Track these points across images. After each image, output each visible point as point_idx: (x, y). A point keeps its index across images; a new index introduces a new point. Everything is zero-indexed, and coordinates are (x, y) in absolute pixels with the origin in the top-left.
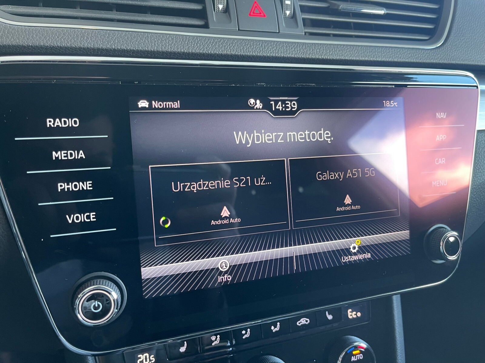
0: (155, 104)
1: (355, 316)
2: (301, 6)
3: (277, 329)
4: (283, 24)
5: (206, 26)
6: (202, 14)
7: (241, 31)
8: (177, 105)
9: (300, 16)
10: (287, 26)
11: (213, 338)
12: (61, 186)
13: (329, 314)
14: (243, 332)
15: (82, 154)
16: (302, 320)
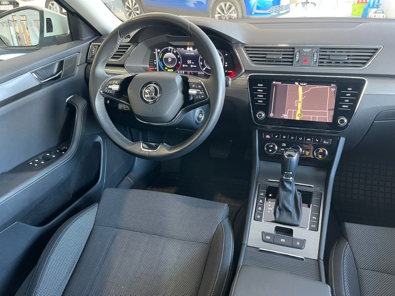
0: (276, 83)
1: (326, 143)
2: (319, 58)
3: (301, 139)
5: (292, 65)
6: (292, 62)
7: (300, 66)
8: (280, 83)
9: (318, 61)
11: (284, 136)
12: (258, 96)
13: (317, 140)
14: (292, 137)
15: (262, 91)
16: (308, 139)
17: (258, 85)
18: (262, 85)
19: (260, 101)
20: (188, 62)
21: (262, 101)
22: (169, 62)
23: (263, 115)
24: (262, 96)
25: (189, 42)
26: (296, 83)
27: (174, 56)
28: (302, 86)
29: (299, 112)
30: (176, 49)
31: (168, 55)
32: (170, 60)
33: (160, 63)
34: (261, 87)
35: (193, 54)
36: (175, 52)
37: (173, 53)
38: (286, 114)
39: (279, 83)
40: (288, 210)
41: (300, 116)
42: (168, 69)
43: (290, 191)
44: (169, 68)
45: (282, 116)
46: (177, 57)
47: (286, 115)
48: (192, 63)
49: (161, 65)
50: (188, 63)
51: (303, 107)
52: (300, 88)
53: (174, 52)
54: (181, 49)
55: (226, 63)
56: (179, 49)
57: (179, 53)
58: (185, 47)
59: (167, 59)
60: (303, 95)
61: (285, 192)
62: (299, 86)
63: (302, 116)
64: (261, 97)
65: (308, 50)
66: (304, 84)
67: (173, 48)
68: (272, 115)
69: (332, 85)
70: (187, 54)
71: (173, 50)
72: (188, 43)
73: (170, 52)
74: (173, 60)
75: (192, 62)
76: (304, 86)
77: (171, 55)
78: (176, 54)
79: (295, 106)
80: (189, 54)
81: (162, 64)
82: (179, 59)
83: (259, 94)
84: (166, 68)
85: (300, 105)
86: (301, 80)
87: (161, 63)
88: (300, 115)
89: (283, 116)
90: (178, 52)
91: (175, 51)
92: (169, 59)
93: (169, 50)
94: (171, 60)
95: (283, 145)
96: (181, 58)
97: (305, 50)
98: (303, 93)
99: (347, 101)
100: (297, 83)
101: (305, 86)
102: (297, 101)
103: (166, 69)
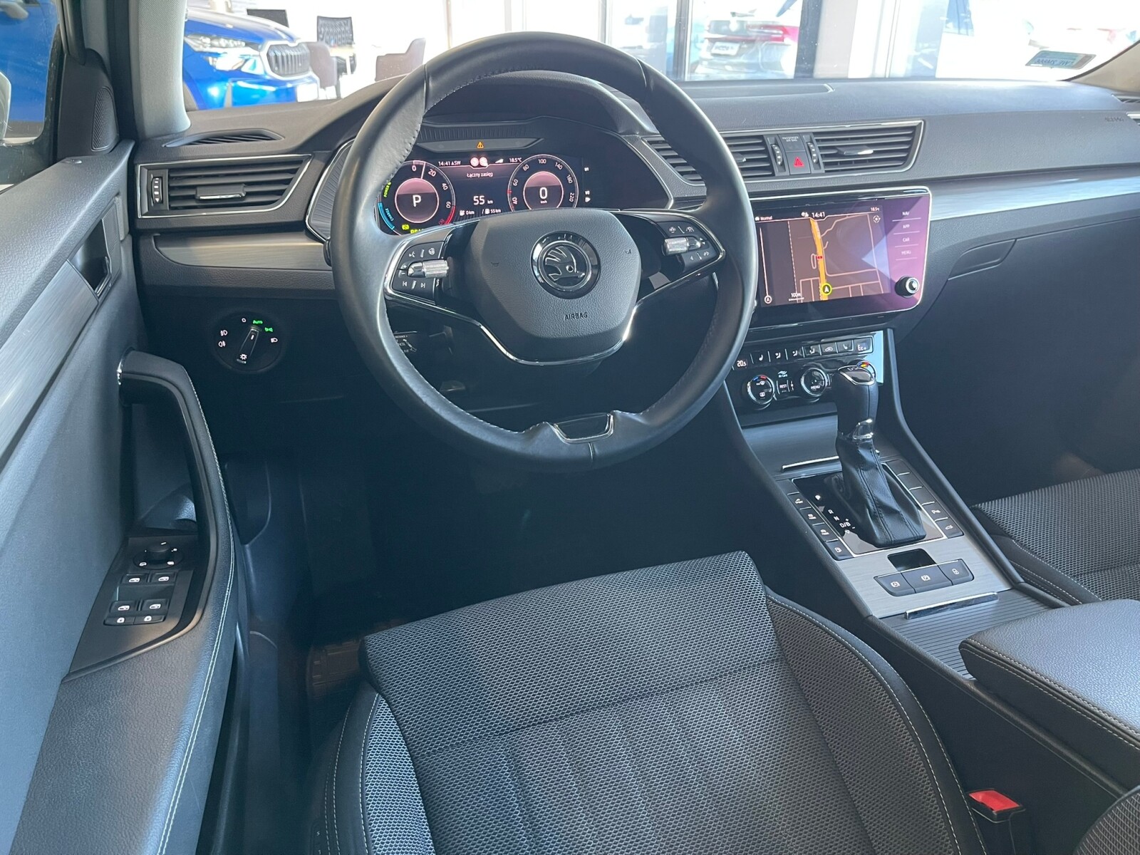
0: (762, 219)
2: (821, 155)
4: (812, 169)
5: (773, 175)
6: (771, 168)
7: (791, 176)
8: (771, 218)
9: (821, 162)
10: (815, 169)
11: (777, 354)
20: (475, 200)
22: (415, 205)
25: (482, 140)
26: (803, 214)
27: (430, 188)
28: (816, 218)
29: (823, 283)
30: (438, 165)
31: (408, 185)
32: (417, 199)
33: (385, 211)
35: (491, 175)
36: (432, 172)
37: (427, 177)
38: (799, 292)
39: (767, 218)
40: (890, 511)
41: (827, 290)
42: (411, 228)
43: (873, 466)
44: (413, 226)
45: (791, 297)
46: (439, 188)
47: (799, 295)
48: (486, 202)
49: (389, 219)
50: (475, 204)
51: (829, 269)
52: (815, 225)
53: (429, 173)
54: (453, 164)
55: (587, 193)
56: (447, 164)
57: (446, 177)
58: (465, 157)
59: (406, 199)
60: (824, 240)
61: (865, 473)
62: (811, 219)
63: (831, 289)
65: (795, 139)
66: (819, 213)
67: (425, 162)
68: (768, 300)
69: (873, 209)
70: (471, 176)
71: (428, 169)
72: (480, 144)
73: (417, 174)
74: (428, 198)
75: (486, 199)
76: (820, 218)
77: (418, 183)
78: (437, 181)
79: (814, 268)
80: (479, 175)
81: (390, 216)
82: (445, 196)
84: (405, 227)
85: (822, 263)
86: (814, 205)
87: (388, 214)
88: (826, 288)
89: (793, 298)
90: (442, 173)
91: (434, 170)
92: (414, 197)
93: (414, 169)
94: (420, 201)
95: (781, 374)
96: (453, 192)
97: (788, 139)
98: (821, 234)
99: (906, 240)
100: (805, 214)
101: (823, 218)
102: (815, 256)
103: (403, 228)
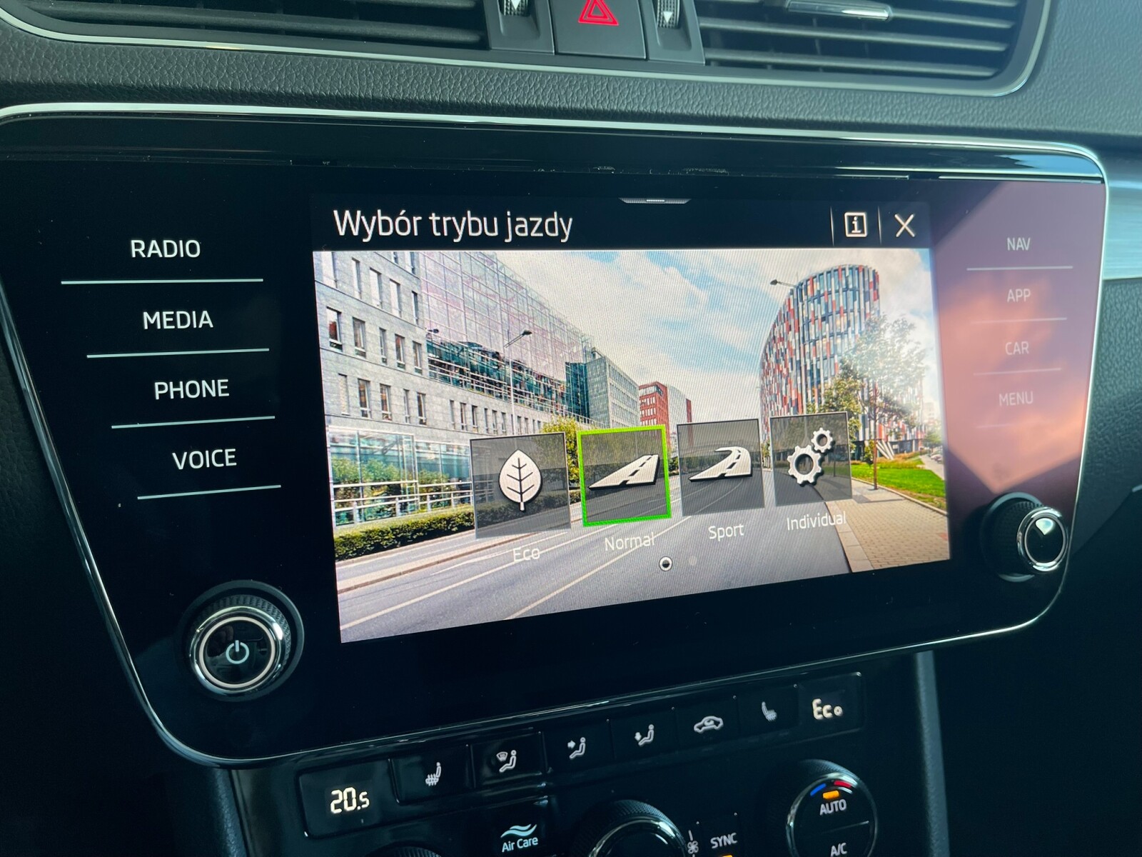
1: (828, 715)
2: (698, 2)
3: (649, 739)
4: (657, 41)
5: (482, 45)
7: (561, 56)
9: (696, 23)
10: (666, 45)
11: (502, 757)
12: (162, 388)
13: (769, 709)
14: (571, 744)
15: (206, 319)
16: (705, 720)
17: (137, 248)
18: (187, 248)
19: (207, 459)
21: (229, 454)
23: (279, 631)
24: (217, 388)
34: (180, 266)
64: (207, 406)
83: (175, 371)
95: (513, 838)
